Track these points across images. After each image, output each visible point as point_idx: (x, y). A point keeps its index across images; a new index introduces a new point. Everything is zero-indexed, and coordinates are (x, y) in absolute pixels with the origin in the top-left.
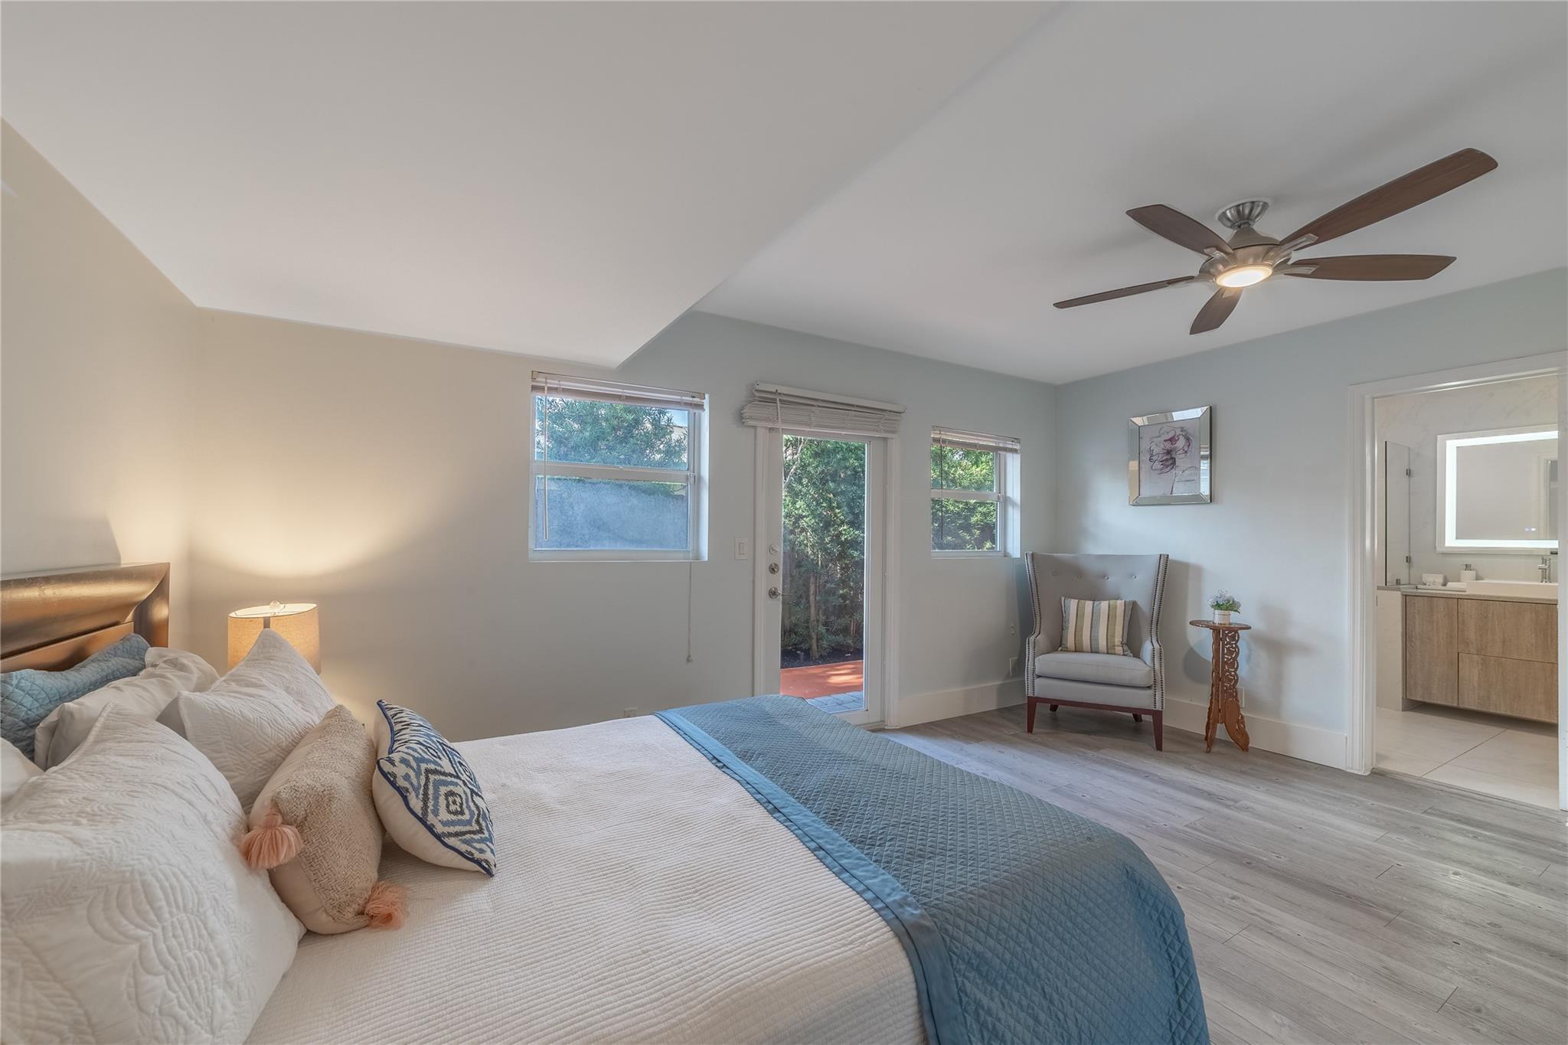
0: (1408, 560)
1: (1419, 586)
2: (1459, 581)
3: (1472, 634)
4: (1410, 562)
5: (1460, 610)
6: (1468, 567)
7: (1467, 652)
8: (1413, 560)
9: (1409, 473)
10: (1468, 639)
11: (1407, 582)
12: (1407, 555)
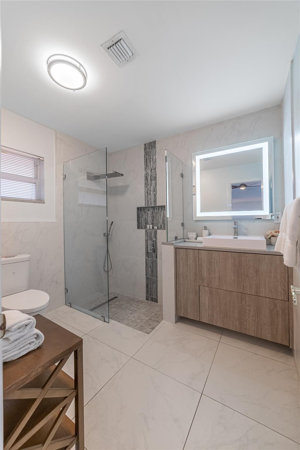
0: (183, 224)
1: (186, 240)
2: (202, 237)
3: (205, 274)
4: (183, 226)
5: (200, 258)
6: (205, 228)
7: (203, 285)
8: (185, 224)
9: (182, 176)
10: (203, 276)
11: (183, 238)
12: (182, 222)
